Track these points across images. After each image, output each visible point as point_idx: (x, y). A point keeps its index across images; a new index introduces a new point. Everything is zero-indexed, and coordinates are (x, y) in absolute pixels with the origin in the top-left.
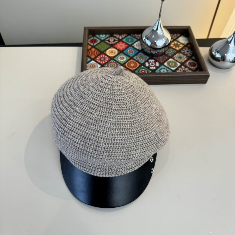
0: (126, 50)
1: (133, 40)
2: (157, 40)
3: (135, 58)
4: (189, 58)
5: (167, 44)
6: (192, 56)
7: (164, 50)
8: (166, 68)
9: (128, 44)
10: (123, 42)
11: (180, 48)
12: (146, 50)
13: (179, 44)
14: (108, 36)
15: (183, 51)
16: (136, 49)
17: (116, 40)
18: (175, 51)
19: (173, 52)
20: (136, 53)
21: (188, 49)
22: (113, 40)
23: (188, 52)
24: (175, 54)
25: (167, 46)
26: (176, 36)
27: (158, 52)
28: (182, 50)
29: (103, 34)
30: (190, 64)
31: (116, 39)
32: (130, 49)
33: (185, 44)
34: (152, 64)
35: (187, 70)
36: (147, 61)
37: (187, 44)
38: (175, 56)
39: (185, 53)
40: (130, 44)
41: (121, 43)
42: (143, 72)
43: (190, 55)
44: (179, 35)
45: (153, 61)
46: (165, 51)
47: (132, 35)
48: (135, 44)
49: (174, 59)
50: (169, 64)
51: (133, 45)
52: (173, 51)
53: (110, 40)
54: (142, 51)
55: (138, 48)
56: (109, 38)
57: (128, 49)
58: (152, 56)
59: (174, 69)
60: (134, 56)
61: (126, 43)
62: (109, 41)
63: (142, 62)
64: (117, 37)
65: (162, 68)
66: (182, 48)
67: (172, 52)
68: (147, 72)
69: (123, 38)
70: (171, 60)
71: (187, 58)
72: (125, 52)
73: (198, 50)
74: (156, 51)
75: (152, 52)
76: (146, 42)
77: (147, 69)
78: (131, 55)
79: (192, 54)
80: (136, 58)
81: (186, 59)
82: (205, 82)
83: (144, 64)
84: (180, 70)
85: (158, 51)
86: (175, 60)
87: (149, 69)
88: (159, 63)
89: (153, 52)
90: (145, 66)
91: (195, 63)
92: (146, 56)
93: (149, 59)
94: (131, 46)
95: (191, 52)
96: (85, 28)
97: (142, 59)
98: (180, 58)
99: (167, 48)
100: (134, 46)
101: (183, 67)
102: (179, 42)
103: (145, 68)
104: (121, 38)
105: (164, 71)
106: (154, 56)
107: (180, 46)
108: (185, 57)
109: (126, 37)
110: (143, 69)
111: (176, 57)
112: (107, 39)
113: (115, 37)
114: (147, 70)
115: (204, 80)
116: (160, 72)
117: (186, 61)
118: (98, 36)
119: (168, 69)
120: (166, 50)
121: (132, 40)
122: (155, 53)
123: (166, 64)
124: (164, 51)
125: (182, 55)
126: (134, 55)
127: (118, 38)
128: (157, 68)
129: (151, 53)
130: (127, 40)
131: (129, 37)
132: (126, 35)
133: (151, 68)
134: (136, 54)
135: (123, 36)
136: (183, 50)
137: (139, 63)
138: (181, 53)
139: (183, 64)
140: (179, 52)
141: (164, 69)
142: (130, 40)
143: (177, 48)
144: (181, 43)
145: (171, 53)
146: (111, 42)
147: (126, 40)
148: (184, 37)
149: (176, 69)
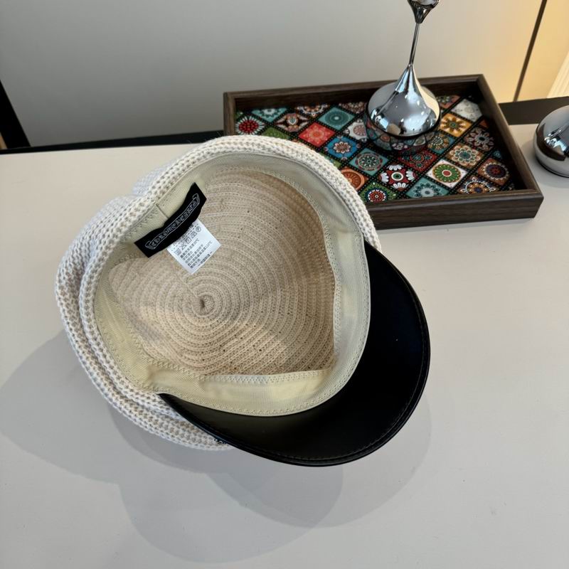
0: (331, 144)
1: (345, 118)
2: (406, 116)
3: (353, 163)
4: (487, 156)
5: (431, 125)
6: (493, 150)
7: (424, 138)
8: (431, 184)
9: (332, 129)
10: (322, 124)
11: (463, 130)
12: (379, 142)
13: (458, 120)
14: (282, 111)
15: (471, 139)
16: (353, 139)
17: (304, 121)
18: (452, 141)
19: (447, 143)
20: (354, 150)
21: (483, 133)
22: (296, 121)
23: (482, 139)
24: (451, 147)
25: (430, 130)
26: (450, 101)
27: (409, 147)
28: (468, 136)
29: (269, 107)
30: (490, 169)
31: (302, 118)
32: (341, 140)
33: (474, 121)
34: (397, 176)
35: (486, 187)
36: (385, 169)
37: (479, 120)
38: (451, 153)
39: (476, 144)
40: (338, 127)
41: (316, 129)
42: (377, 196)
43: (489, 146)
44: (456, 98)
45: (399, 167)
46: (427, 143)
47: (340, 105)
48: (350, 128)
49: (449, 160)
50: (437, 173)
51: (346, 132)
52: (445, 140)
53: (289, 122)
54: (370, 144)
55: (358, 138)
56: (285, 117)
57: (335, 140)
58: (394, 157)
59: (452, 185)
60: (351, 159)
61: (328, 127)
62: (285, 123)
63: (372, 173)
64: (305, 112)
65: (422, 185)
66: (468, 131)
67: (444, 142)
68: (387, 196)
69: (320, 115)
70: (442, 162)
71: (483, 155)
72: (327, 149)
73: (507, 132)
74: (405, 144)
75: (394, 145)
76: (378, 123)
77: (386, 189)
78: (343, 155)
79: (492, 144)
80: (356, 162)
81: (479, 158)
82: (531, 214)
83: (377, 178)
84: (468, 188)
85: (410, 142)
86: (453, 162)
87: (389, 188)
88: (415, 171)
89: (399, 147)
90: (380, 182)
91: (503, 166)
92: (380, 157)
93: (388, 164)
94: (340, 132)
95: (490, 141)
96: (226, 95)
97: (372, 165)
98: (465, 156)
99: (433, 133)
100: (349, 131)
101: (474, 179)
102: (459, 116)
103: (380, 187)
104: (314, 114)
105: (427, 193)
106: (399, 156)
107: (462, 127)
108: (477, 152)
109: (326, 110)
110: (375, 189)
111: (454, 153)
112: (282, 120)
113: (300, 113)
114: (385, 192)
115: (528, 209)
116: (419, 195)
117: (480, 164)
118: (257, 112)
119: (437, 187)
120: (428, 138)
121: (342, 118)
122: (404, 149)
123: (430, 174)
124: (424, 142)
125: (469, 149)
126: (349, 155)
127: (308, 116)
128: (411, 184)
129: (392, 148)
130: (331, 119)
131: (334, 110)
132: (327, 106)
133: (395, 186)
134: (356, 154)
135: (320, 108)
136: (470, 136)
137: (365, 175)
138: (467, 144)
139: (472, 171)
140: (461, 140)
141: (428, 186)
142: (337, 118)
143: (455, 133)
144: (463, 118)
145: (441, 146)
146: (290, 127)
147: (328, 119)
148: (469, 102)
149: (458, 184)
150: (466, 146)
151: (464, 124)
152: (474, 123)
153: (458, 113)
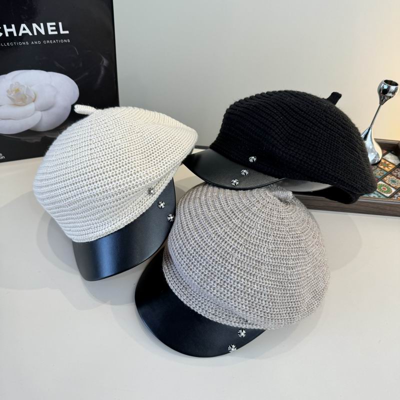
5: (376, 161)
11: (391, 168)
13: (387, 163)
15: (396, 174)
18: (385, 173)
19: (382, 174)
24: (385, 176)
25: (375, 164)
28: (394, 171)
33: (396, 164)
38: (385, 178)
49: (384, 182)
52: (381, 172)
59: (388, 195)
66: (394, 169)
70: (381, 183)
84: (397, 198)
86: (387, 184)
98: (393, 181)
99: (376, 167)
102: (388, 161)
111: (387, 179)
119: (379, 195)
125: (395, 178)
138: (393, 175)
139: (398, 190)
140: (390, 173)
143: (386, 169)
144: (390, 162)
145: (379, 174)
148: (392, 155)
149: (391, 195)
150: (393, 177)
151: (391, 165)
152: (396, 166)
153: (387, 159)
